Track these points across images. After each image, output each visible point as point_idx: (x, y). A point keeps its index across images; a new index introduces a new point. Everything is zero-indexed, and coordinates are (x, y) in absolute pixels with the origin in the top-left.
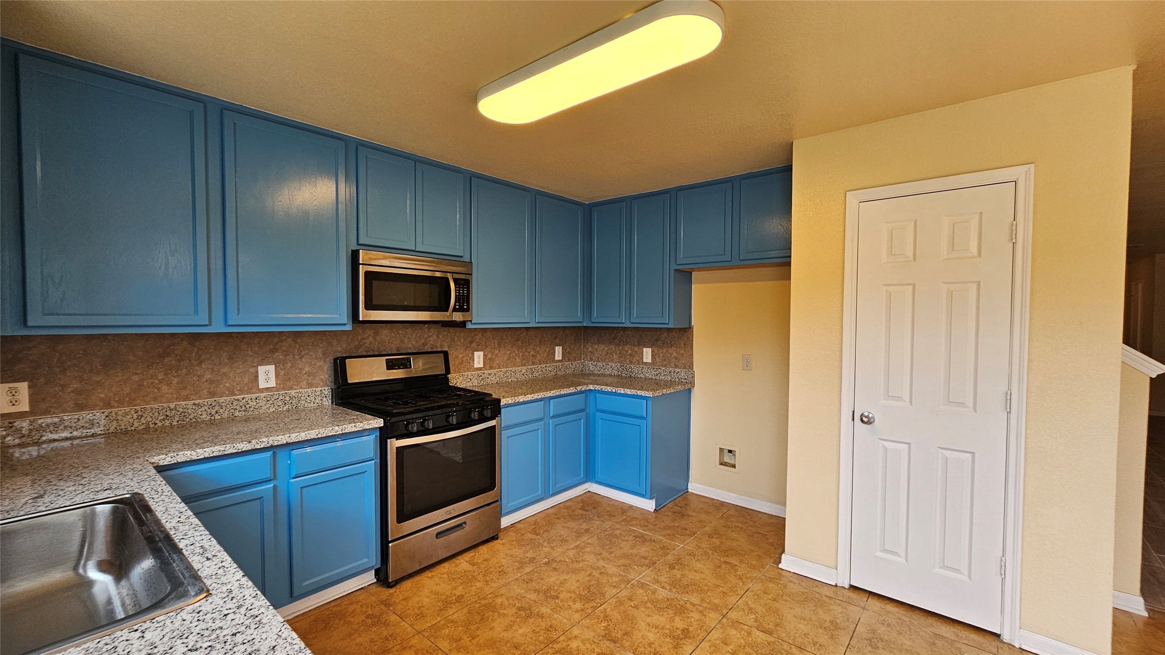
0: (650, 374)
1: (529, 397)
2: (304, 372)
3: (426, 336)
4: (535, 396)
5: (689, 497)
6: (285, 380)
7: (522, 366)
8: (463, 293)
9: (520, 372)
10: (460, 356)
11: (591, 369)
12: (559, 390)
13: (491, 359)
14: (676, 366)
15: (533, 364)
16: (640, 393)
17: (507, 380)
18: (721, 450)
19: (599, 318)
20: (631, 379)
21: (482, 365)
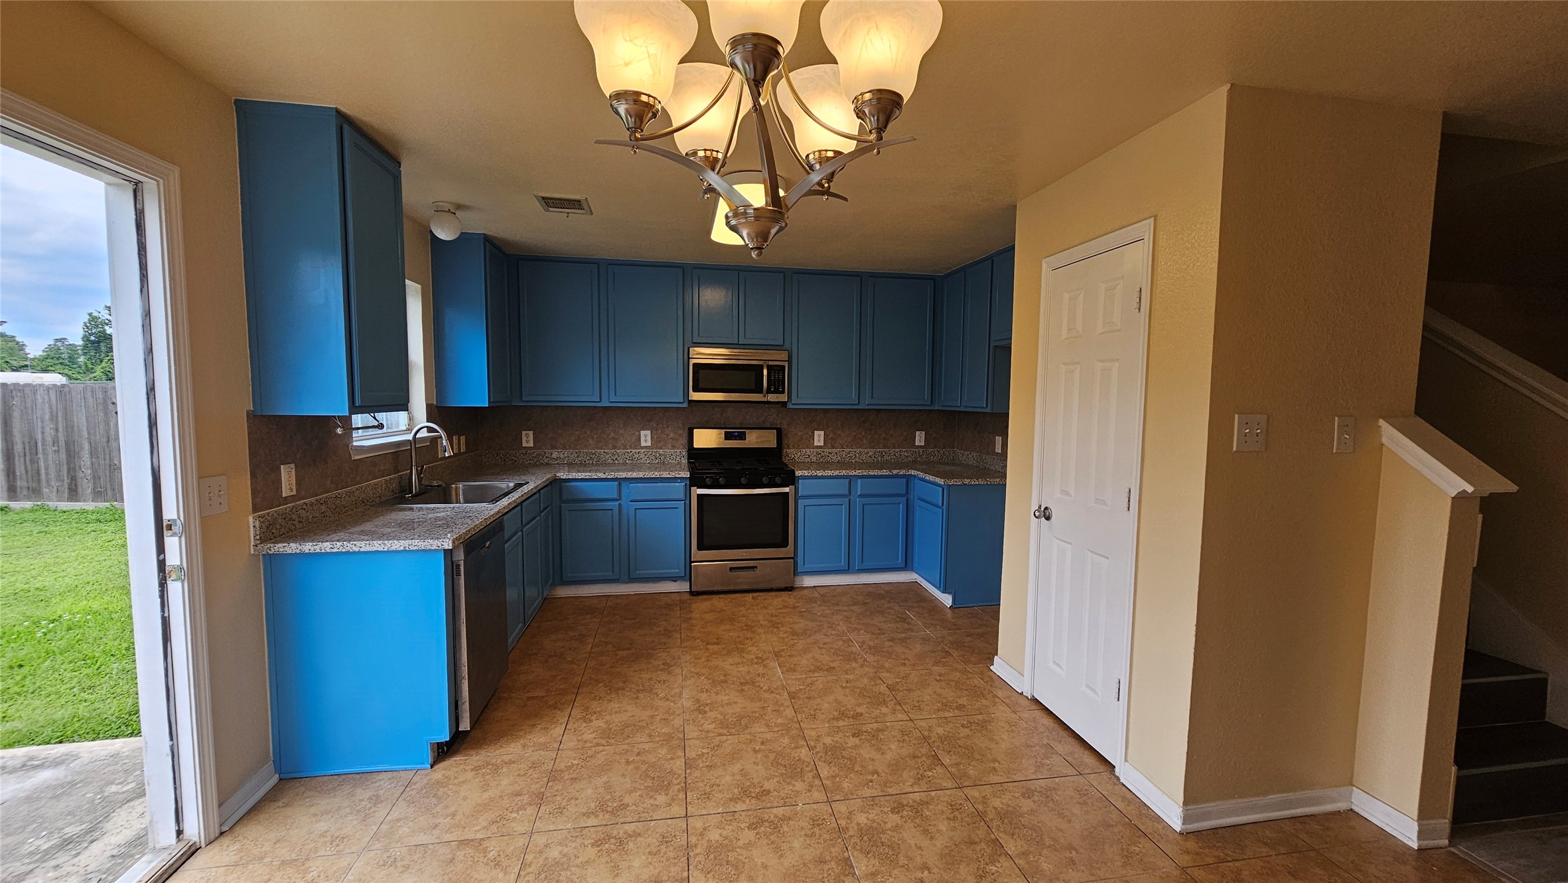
0: (998, 466)
1: (829, 473)
2: (669, 437)
3: (766, 414)
4: (836, 473)
6: (657, 442)
7: (870, 447)
8: (778, 377)
10: (800, 434)
11: (960, 458)
12: (867, 471)
13: (832, 439)
15: (885, 447)
16: (937, 480)
17: (850, 460)
21: (822, 444)
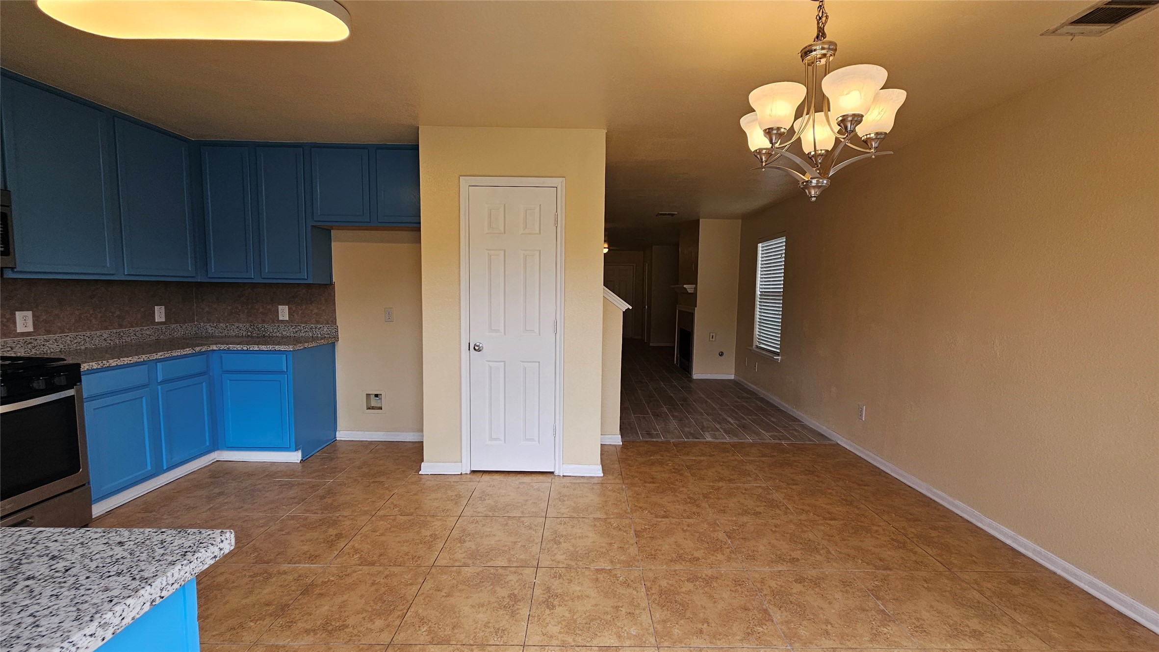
0: (289, 332)
1: (126, 360)
4: (135, 359)
5: (338, 444)
7: (101, 329)
9: (101, 337)
11: (209, 331)
12: (169, 352)
13: (46, 322)
14: (318, 322)
15: (121, 326)
16: (277, 348)
17: (79, 347)
18: (368, 395)
19: (217, 271)
20: (264, 339)
21: (30, 329)
